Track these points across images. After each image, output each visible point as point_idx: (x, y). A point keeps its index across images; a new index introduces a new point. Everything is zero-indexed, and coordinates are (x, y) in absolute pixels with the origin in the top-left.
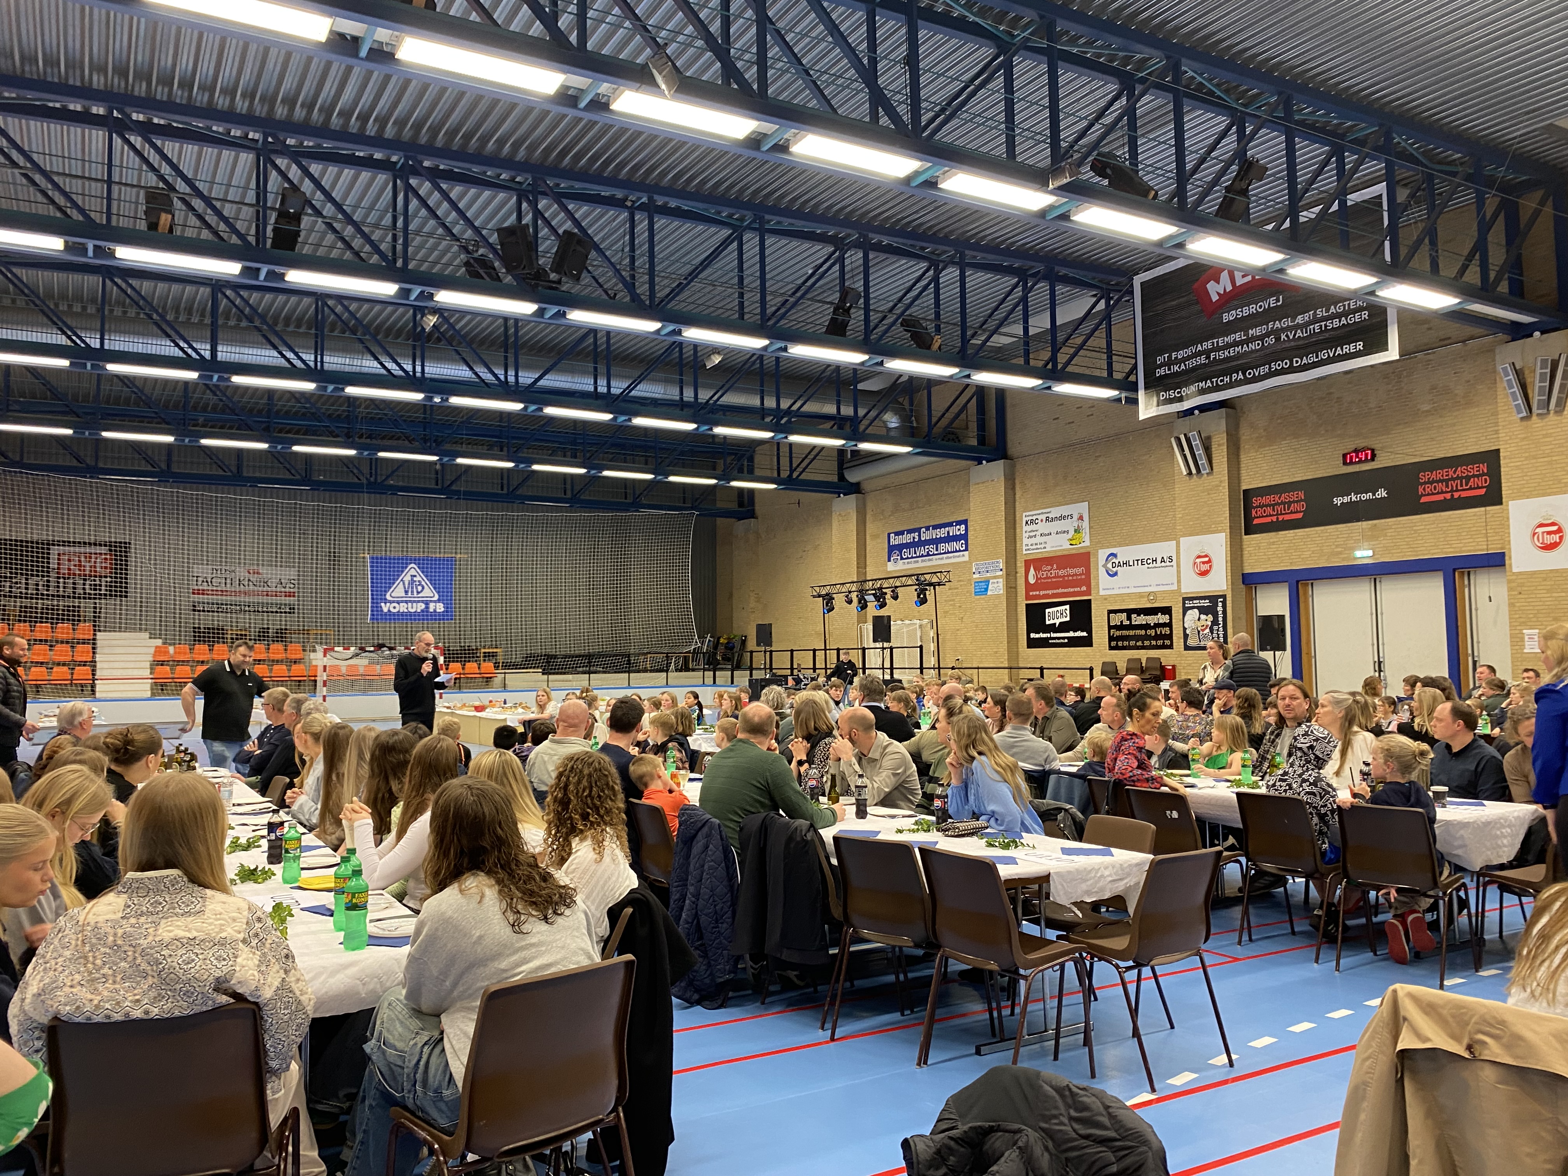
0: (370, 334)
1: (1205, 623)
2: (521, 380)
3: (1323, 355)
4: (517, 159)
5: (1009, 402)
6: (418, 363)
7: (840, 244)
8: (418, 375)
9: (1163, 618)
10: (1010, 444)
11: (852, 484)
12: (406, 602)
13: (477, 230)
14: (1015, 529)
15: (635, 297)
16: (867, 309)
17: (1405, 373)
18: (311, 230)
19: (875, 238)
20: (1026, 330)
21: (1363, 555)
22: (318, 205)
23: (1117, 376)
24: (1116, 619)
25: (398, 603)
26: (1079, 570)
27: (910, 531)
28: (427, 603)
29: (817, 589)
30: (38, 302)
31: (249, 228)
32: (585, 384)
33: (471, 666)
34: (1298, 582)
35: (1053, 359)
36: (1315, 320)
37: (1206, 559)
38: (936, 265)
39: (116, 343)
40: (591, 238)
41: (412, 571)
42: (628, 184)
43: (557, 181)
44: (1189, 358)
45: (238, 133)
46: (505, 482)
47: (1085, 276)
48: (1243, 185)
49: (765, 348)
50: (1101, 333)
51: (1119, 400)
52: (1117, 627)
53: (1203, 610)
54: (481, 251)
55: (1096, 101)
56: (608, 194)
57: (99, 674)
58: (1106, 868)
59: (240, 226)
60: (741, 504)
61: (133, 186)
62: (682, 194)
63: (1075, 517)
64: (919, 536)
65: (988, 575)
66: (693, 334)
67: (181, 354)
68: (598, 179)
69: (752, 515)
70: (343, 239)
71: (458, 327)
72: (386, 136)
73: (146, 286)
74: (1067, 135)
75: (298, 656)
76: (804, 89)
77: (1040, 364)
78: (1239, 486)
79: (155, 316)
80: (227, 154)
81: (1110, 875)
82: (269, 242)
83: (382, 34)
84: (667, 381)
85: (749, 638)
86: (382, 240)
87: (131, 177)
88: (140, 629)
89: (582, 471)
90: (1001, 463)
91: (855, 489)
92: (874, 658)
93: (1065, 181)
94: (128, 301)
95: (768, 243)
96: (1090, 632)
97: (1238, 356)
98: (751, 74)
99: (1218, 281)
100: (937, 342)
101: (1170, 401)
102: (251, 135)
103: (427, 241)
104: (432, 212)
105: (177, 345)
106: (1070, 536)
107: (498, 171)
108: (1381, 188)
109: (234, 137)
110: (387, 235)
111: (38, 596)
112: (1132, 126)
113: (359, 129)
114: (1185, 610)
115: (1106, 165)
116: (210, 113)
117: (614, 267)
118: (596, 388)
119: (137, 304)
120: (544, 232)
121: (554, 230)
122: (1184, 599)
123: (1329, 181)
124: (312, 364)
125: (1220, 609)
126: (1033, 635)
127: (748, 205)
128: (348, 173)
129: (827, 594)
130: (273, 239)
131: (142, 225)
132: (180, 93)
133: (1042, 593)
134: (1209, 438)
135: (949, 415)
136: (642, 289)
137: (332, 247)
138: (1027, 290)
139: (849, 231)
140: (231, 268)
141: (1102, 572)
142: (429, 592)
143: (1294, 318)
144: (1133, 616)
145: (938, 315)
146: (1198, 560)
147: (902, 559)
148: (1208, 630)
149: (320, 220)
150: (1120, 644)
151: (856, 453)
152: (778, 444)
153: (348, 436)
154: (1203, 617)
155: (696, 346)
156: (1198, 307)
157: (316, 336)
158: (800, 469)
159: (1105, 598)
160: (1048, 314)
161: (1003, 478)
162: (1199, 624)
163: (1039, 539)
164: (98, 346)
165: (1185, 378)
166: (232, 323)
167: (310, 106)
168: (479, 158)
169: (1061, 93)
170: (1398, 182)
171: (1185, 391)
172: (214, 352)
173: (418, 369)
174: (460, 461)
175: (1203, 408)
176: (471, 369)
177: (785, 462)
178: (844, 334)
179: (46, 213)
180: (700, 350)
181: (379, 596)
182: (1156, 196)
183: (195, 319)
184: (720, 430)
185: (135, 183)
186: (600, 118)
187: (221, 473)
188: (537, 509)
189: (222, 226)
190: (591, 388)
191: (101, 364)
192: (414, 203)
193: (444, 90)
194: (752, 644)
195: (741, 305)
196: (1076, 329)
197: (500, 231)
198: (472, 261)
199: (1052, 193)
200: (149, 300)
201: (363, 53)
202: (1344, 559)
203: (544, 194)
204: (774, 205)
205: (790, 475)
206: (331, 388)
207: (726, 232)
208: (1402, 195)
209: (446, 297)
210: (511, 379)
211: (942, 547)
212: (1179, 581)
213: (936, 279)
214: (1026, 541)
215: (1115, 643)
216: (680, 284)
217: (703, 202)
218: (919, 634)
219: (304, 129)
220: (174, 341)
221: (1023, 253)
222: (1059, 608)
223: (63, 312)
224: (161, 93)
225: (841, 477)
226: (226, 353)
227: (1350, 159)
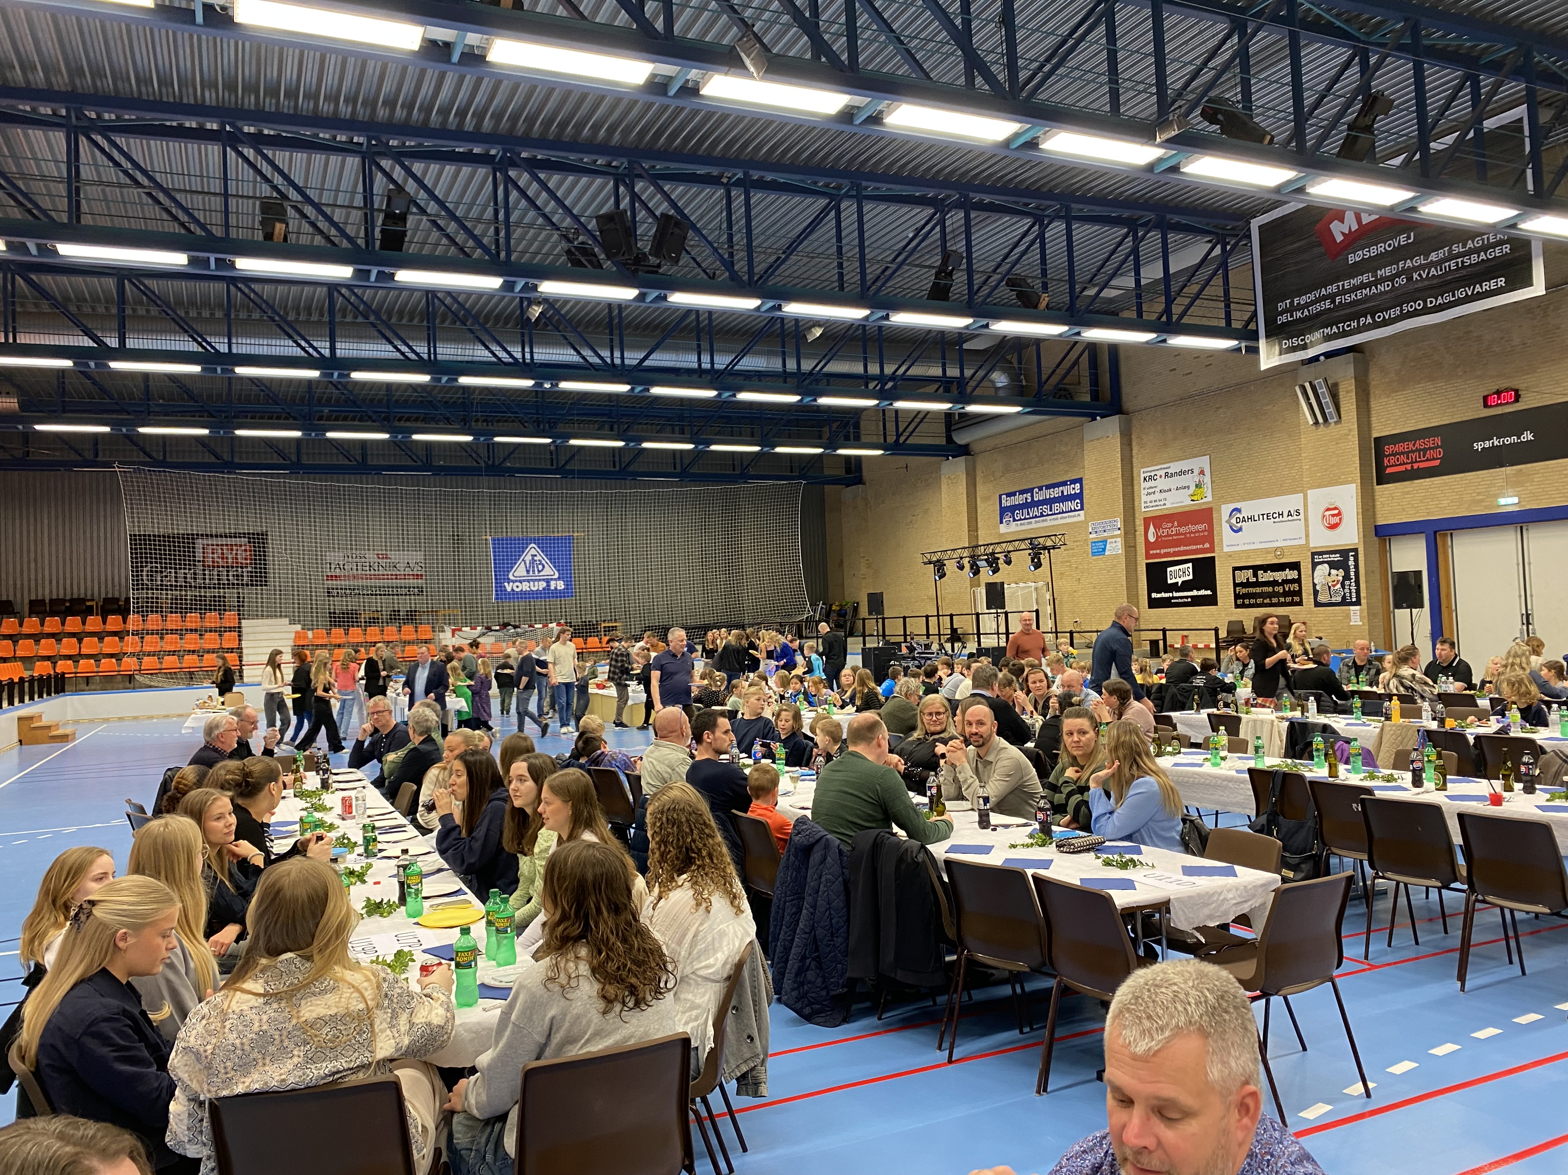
0: (479, 324)
1: (1335, 578)
2: (627, 362)
3: (1460, 294)
4: (613, 143)
5: (1122, 355)
6: (527, 350)
7: (940, 206)
8: (528, 361)
9: (1291, 574)
10: (1124, 398)
11: (961, 446)
12: (528, 581)
13: (576, 218)
14: (1132, 485)
15: (734, 276)
16: (970, 271)
17: (1552, 307)
18: (416, 229)
19: (976, 197)
20: (1138, 281)
21: (1508, 502)
22: (422, 204)
23: (1236, 325)
24: (1242, 576)
25: (521, 582)
26: (1201, 527)
27: (1022, 492)
28: (548, 581)
29: (928, 556)
30: (170, 312)
31: (358, 231)
32: (689, 360)
33: (593, 641)
34: (1435, 532)
35: (1168, 311)
36: (1451, 257)
37: (1336, 512)
38: (1040, 220)
39: (244, 346)
40: (688, 219)
41: (532, 550)
42: (724, 161)
43: (653, 163)
44: (1313, 303)
45: (344, 139)
46: (617, 459)
47: (1199, 223)
48: (1367, 121)
49: (866, 318)
50: (1218, 281)
51: (1239, 350)
52: (1242, 585)
53: (1333, 565)
54: (581, 238)
55: (1204, 42)
56: (702, 172)
57: (245, 660)
58: (1229, 891)
59: (350, 230)
60: (848, 470)
61: (248, 197)
62: (776, 167)
63: (1196, 472)
64: (1032, 496)
65: (1105, 534)
66: (794, 309)
67: (303, 354)
68: (693, 158)
69: (859, 481)
70: (448, 236)
71: (563, 312)
72: (484, 130)
73: (267, 288)
74: (1175, 80)
75: (428, 637)
76: (895, 55)
77: (1154, 317)
78: (1370, 435)
79: (277, 318)
80: (335, 160)
81: (1234, 898)
82: (378, 243)
83: (473, 38)
84: (769, 354)
85: (861, 604)
86: (484, 234)
87: (248, 190)
88: (281, 616)
89: (690, 446)
90: (1115, 419)
91: (964, 451)
92: (988, 623)
93: (1173, 133)
94: (251, 304)
95: (865, 209)
96: (1214, 590)
97: (1367, 299)
98: (840, 45)
99: (1342, 221)
100: (1045, 299)
101: (1293, 349)
102: (355, 140)
103: (528, 232)
104: (532, 202)
105: (299, 345)
106: (1191, 491)
107: (594, 157)
108: (1521, 111)
109: (341, 142)
110: (489, 228)
111: (188, 586)
112: (1245, 68)
113: (458, 125)
114: (1314, 565)
115: (1216, 111)
116: (316, 120)
117: (711, 245)
118: (700, 365)
119: (260, 308)
120: (641, 214)
121: (651, 212)
122: (1313, 554)
123: (1462, 107)
124: (425, 356)
125: (1351, 563)
126: (1154, 595)
127: (844, 174)
128: (450, 169)
129: (938, 561)
130: (381, 240)
131: (259, 236)
132: (286, 103)
133: (1163, 551)
134: (1336, 385)
135: (1061, 371)
136: (741, 266)
137: (437, 244)
138: (1137, 241)
139: (949, 192)
140: (343, 272)
141: (1226, 527)
142: (549, 571)
143: (1427, 256)
144: (1260, 572)
145: (1044, 272)
146: (1327, 513)
147: (1014, 520)
148: (1339, 586)
149: (425, 218)
150: (1247, 601)
151: (964, 416)
152: (884, 411)
153: (464, 421)
154: (1334, 572)
155: (797, 320)
156: (1322, 249)
157: (428, 328)
158: (906, 434)
159: (1230, 555)
160: (1160, 262)
161: (1118, 434)
162: (1330, 579)
163: (1158, 496)
164: (227, 351)
165: (1309, 324)
166: (349, 319)
167: (409, 106)
168: (574, 146)
169: (1167, 36)
170: (1541, 103)
171: (1309, 338)
172: (333, 349)
173: (528, 356)
174: (573, 442)
175: (1329, 355)
176: (579, 353)
177: (891, 427)
178: (946, 298)
179: (172, 230)
180: (801, 325)
181: (502, 576)
182: (1271, 141)
183: (315, 317)
184: (824, 401)
185: (251, 194)
186: (689, 104)
187: (347, 462)
188: (649, 485)
189: (333, 232)
190: (696, 366)
191: (230, 368)
192: (514, 195)
193: (533, 89)
194: (864, 611)
195: (841, 276)
196: (1193, 275)
197: (598, 218)
198: (573, 250)
199: (1159, 146)
200: (271, 303)
201: (455, 58)
202: (1486, 507)
203: (640, 176)
204: (871, 172)
205: (897, 440)
206: (444, 379)
207: (823, 202)
208: (1545, 116)
209: (549, 287)
210: (617, 361)
211: (1057, 507)
212: (1307, 536)
213: (1041, 236)
214: (1144, 498)
215: (1241, 600)
216: (779, 258)
217: (797, 173)
218: (1034, 596)
219: (404, 129)
220: (296, 342)
221: (1131, 203)
222: (1181, 567)
223: (193, 318)
224: (269, 105)
225: (950, 440)
226: (346, 349)
227: (1486, 82)
